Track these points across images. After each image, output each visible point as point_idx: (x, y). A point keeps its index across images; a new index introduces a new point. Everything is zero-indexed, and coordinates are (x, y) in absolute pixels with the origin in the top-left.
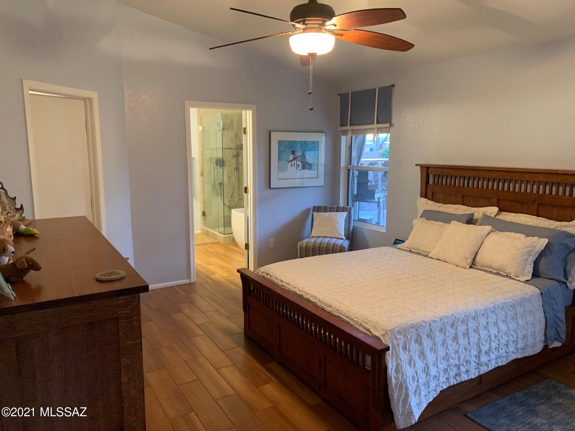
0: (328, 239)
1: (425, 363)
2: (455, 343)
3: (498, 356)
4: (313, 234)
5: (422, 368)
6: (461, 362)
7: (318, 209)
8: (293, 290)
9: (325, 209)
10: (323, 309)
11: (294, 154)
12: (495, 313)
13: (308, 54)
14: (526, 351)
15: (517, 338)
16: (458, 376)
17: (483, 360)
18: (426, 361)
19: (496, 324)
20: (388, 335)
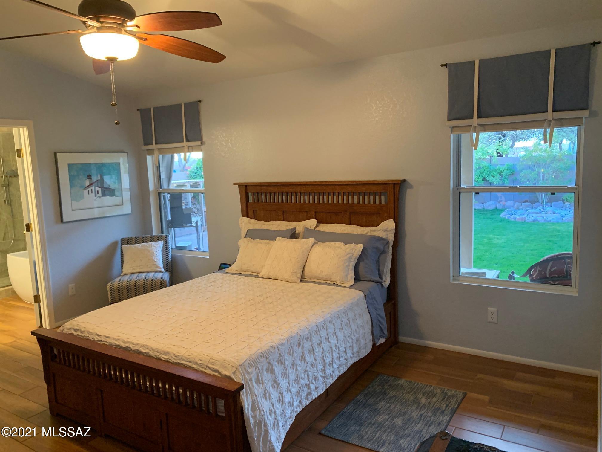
0: (144, 275)
1: (279, 391)
2: (303, 362)
3: (339, 365)
4: (125, 271)
5: (277, 398)
6: (310, 380)
7: (128, 241)
8: (115, 344)
9: (137, 241)
10: (158, 359)
11: (91, 179)
12: (332, 323)
13: (106, 58)
14: (360, 353)
15: (352, 343)
16: (310, 396)
17: (328, 372)
18: (280, 389)
19: (334, 334)
20: (239, 371)
